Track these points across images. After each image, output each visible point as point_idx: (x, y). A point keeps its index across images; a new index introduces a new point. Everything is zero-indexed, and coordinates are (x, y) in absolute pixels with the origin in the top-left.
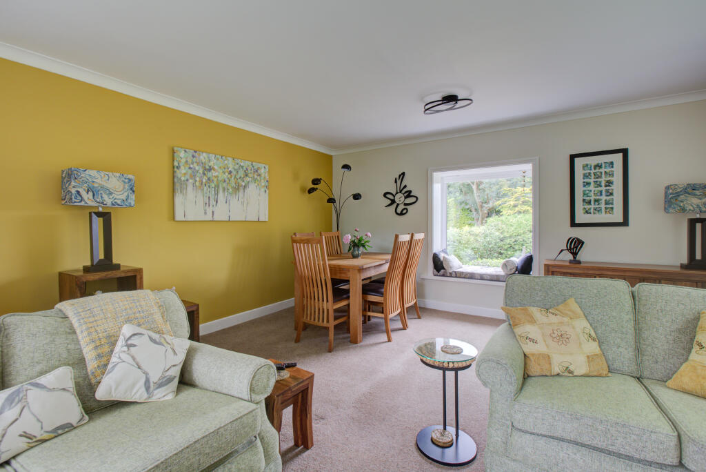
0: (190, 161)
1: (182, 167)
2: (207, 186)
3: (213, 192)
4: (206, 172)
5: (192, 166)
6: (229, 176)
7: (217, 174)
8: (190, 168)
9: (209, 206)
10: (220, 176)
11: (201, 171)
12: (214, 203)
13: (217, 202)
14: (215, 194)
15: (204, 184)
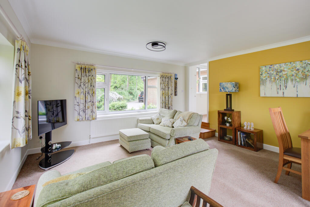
0: (268, 70)
1: (264, 74)
2: (279, 80)
3: (284, 83)
4: (278, 73)
5: (269, 72)
6: (297, 72)
7: (286, 73)
8: (268, 73)
9: (280, 89)
10: (289, 73)
11: (275, 73)
12: (284, 88)
13: (286, 87)
14: (285, 83)
15: (276, 79)
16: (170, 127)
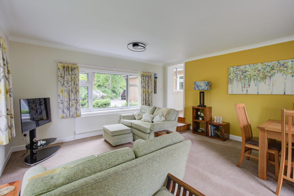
0: (235, 71)
1: (231, 74)
2: (244, 79)
3: (248, 82)
4: (243, 74)
5: (236, 73)
6: (258, 72)
7: (250, 73)
8: (235, 74)
9: (245, 88)
10: (252, 73)
11: (241, 74)
12: (248, 86)
13: (249, 86)
14: (249, 82)
15: (242, 79)
16: (150, 122)
